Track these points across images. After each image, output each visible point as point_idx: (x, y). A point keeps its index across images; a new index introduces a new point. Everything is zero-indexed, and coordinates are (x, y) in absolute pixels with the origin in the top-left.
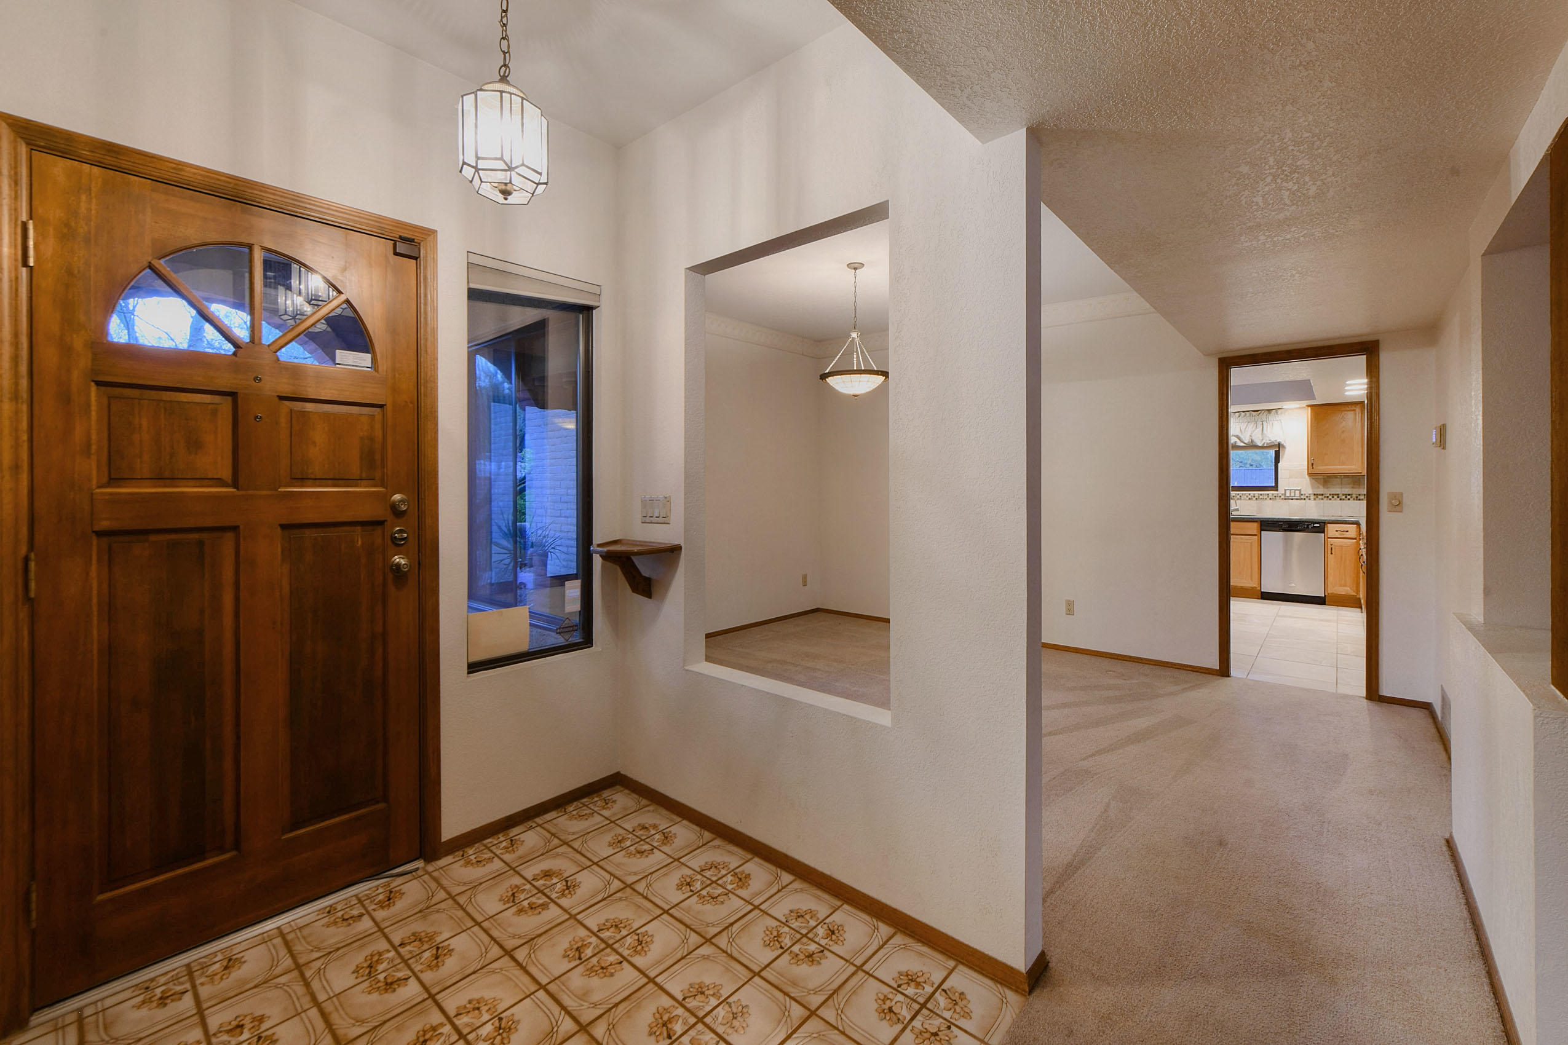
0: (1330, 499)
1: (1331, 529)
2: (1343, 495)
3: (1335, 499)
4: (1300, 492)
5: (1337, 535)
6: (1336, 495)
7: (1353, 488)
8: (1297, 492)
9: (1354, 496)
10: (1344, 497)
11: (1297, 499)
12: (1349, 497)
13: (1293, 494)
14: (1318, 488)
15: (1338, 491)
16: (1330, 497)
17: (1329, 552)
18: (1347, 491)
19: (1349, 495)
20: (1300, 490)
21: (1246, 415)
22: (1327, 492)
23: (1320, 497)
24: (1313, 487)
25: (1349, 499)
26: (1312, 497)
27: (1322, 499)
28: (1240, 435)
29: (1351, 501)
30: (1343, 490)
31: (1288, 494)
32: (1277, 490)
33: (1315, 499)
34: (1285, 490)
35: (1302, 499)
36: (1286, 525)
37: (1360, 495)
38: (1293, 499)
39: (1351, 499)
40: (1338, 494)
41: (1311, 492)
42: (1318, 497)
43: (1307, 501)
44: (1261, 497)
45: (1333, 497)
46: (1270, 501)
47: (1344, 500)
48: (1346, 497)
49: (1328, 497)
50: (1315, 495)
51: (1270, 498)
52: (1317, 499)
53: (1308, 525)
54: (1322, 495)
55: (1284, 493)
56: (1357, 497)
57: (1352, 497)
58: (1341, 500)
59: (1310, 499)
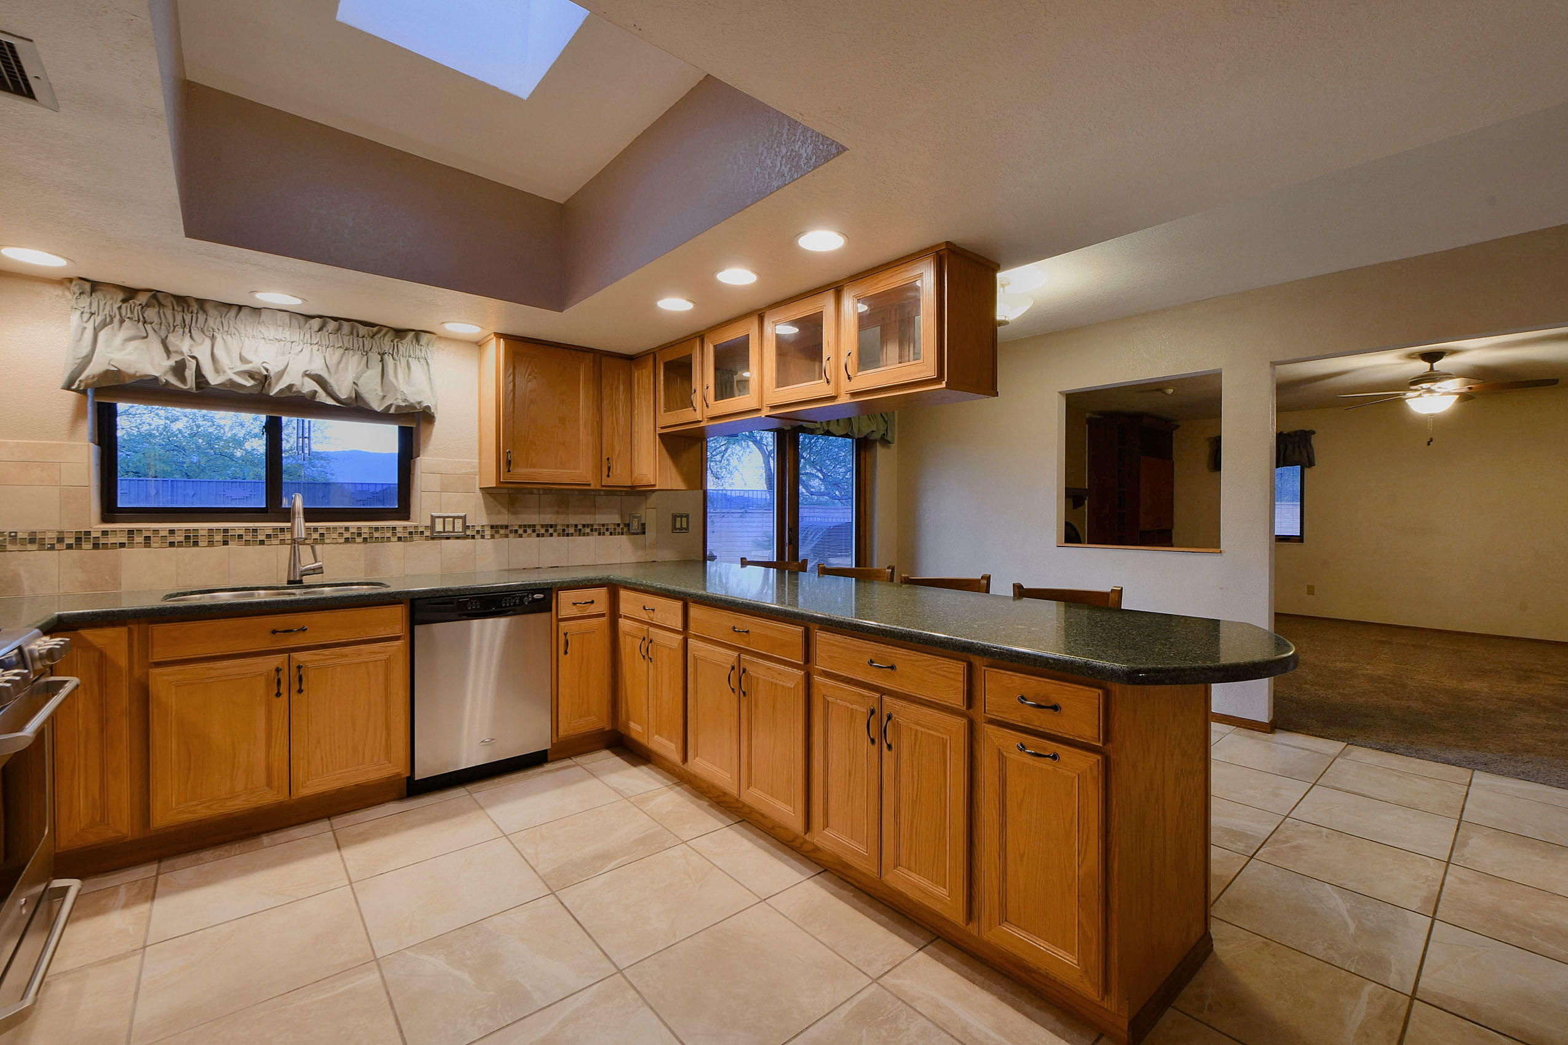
0: (521, 536)
1: (566, 598)
2: (542, 526)
3: (530, 536)
4: (464, 522)
5: (574, 612)
6: (529, 526)
7: (558, 513)
8: (459, 525)
9: (560, 528)
10: (543, 531)
11: (458, 538)
12: (551, 531)
13: (449, 528)
14: (499, 513)
15: (534, 519)
16: (521, 531)
17: (561, 652)
18: (548, 519)
19: (551, 526)
20: (464, 518)
21: (339, 329)
22: (514, 521)
23: (502, 532)
24: (489, 511)
25: (551, 535)
26: (488, 533)
27: (507, 536)
28: (325, 375)
29: (555, 538)
30: (542, 516)
31: (439, 527)
32: (407, 518)
33: (493, 537)
34: (433, 518)
35: (466, 537)
36: (476, 602)
37: (568, 526)
38: (448, 538)
39: (555, 534)
40: (534, 526)
41: (485, 522)
42: (497, 532)
43: (479, 541)
44: (376, 535)
45: (525, 531)
46: (395, 547)
47: (543, 535)
48: (547, 531)
49: (516, 531)
50: (492, 527)
51: (399, 535)
52: (497, 536)
53: (521, 598)
54: (506, 527)
55: (429, 524)
56: (564, 530)
57: (555, 531)
58: (538, 535)
59: (483, 537)
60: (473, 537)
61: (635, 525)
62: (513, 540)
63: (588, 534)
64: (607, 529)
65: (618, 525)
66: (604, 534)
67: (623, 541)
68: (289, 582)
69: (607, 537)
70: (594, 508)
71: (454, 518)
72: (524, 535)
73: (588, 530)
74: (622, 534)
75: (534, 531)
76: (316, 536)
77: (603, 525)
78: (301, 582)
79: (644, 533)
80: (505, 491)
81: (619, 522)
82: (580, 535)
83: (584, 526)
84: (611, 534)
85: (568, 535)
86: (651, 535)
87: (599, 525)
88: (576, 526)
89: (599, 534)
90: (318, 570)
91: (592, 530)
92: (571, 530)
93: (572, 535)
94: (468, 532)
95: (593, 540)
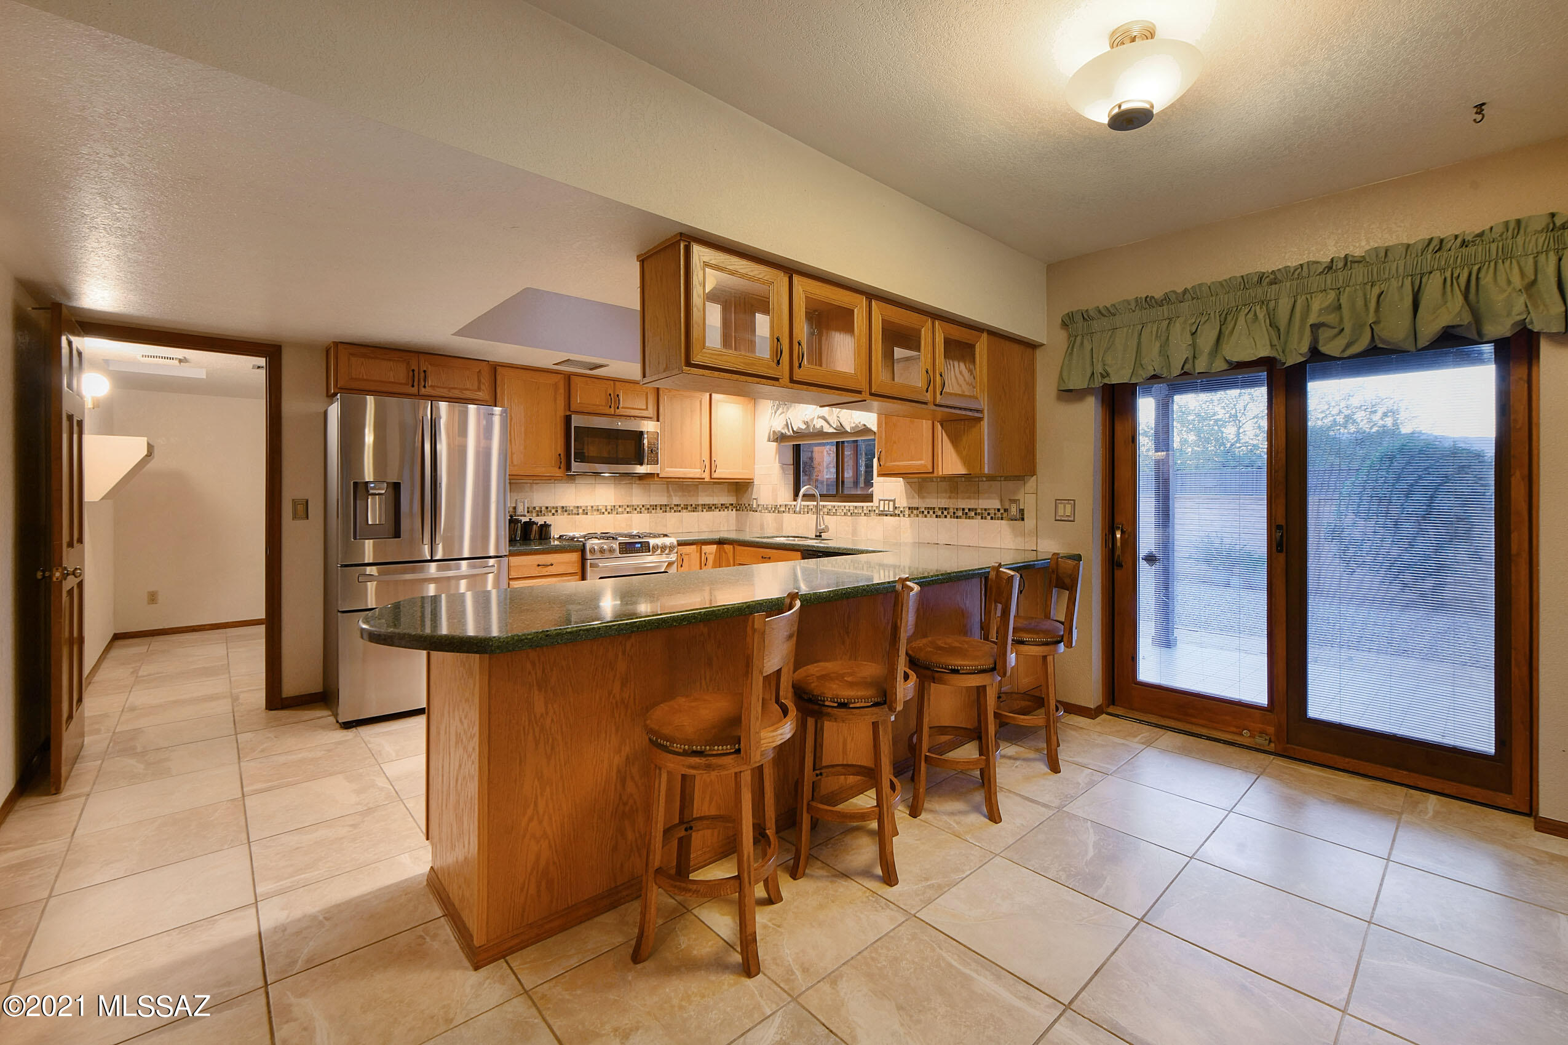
0: (926, 516)
2: (940, 509)
3: (932, 516)
4: (894, 504)
7: (950, 498)
8: (891, 504)
9: (951, 511)
10: (940, 513)
11: (891, 515)
12: (945, 513)
13: (886, 509)
14: (913, 497)
15: (933, 502)
16: (926, 513)
18: (943, 503)
19: (945, 509)
20: (894, 501)
22: (922, 504)
23: (915, 512)
24: (908, 497)
25: (946, 517)
26: (907, 512)
27: (917, 516)
29: (949, 519)
30: (939, 501)
31: (882, 508)
33: (909, 515)
34: (879, 500)
35: (895, 515)
37: (957, 509)
38: (886, 515)
39: (949, 516)
40: (934, 508)
41: (905, 505)
42: (912, 512)
43: (902, 518)
44: (856, 511)
45: (928, 512)
46: (863, 519)
47: (940, 517)
48: (942, 513)
49: (923, 512)
50: (909, 508)
51: (865, 512)
52: (912, 515)
54: (918, 508)
55: (878, 505)
56: (954, 513)
57: (948, 513)
58: (937, 516)
59: (904, 516)
60: (899, 515)
61: (1014, 510)
62: (921, 519)
63: (972, 518)
64: (989, 514)
65: (999, 510)
66: (986, 519)
67: (1003, 526)
68: (816, 536)
69: (989, 521)
70: (977, 494)
71: (889, 501)
72: (928, 516)
73: (973, 514)
74: (1002, 519)
75: (934, 512)
77: (985, 510)
78: (820, 536)
79: (1023, 519)
80: (916, 480)
81: (999, 507)
82: (966, 518)
83: (969, 510)
84: (992, 518)
85: (957, 517)
86: (1030, 522)
87: (981, 509)
88: (963, 509)
89: (982, 518)
90: (824, 530)
91: (976, 514)
92: (960, 513)
93: (961, 517)
94: (896, 512)
95: (977, 522)
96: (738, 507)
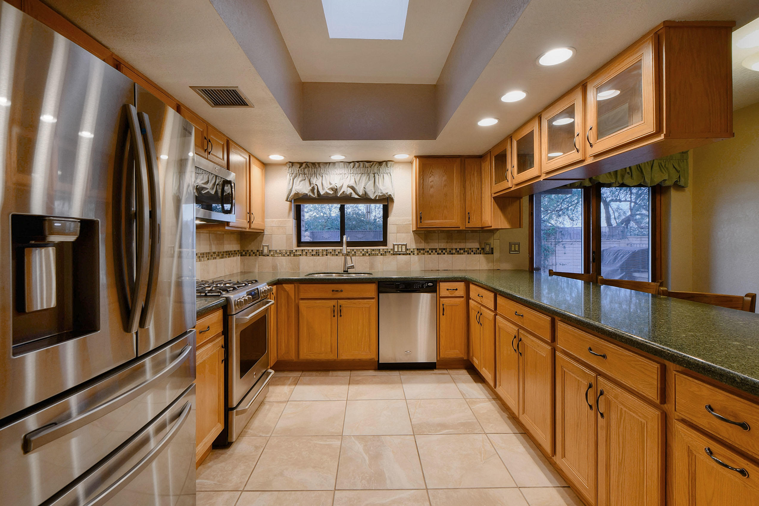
0: (430, 254)
1: (443, 286)
2: (440, 249)
3: (434, 254)
4: (406, 247)
5: (447, 294)
6: (434, 249)
7: (447, 242)
8: (404, 247)
9: (448, 250)
10: (440, 252)
11: (403, 254)
12: (444, 251)
13: (400, 250)
14: (421, 242)
15: (436, 245)
16: (430, 252)
17: (441, 314)
18: (443, 245)
19: (444, 249)
20: (406, 245)
21: (359, 166)
22: (427, 247)
23: (422, 252)
24: (416, 242)
25: (444, 254)
26: (416, 252)
27: (424, 254)
28: (355, 186)
29: (446, 255)
30: (440, 244)
31: (396, 250)
32: (386, 245)
33: (418, 254)
34: (394, 245)
35: (407, 254)
36: (403, 285)
37: (452, 249)
38: (400, 254)
39: (446, 253)
40: (436, 249)
41: (414, 247)
42: (420, 252)
43: (412, 256)
44: (373, 253)
45: (432, 252)
46: (380, 258)
47: (440, 254)
48: (442, 252)
49: (428, 252)
50: (418, 249)
51: (381, 253)
52: (420, 254)
53: (423, 284)
54: (424, 249)
55: (392, 248)
56: (450, 251)
57: (446, 251)
58: (438, 254)
59: (414, 254)
60: (410, 254)
61: (487, 249)
62: (427, 256)
63: (462, 254)
64: (472, 251)
65: (478, 249)
66: (470, 254)
67: (481, 257)
68: (344, 271)
69: (472, 255)
70: (465, 240)
71: (402, 245)
72: (432, 253)
73: (462, 251)
74: (480, 254)
75: (436, 252)
76: (353, 253)
77: (470, 249)
78: (347, 271)
79: (492, 253)
80: (423, 232)
81: (479, 247)
82: (458, 254)
83: (460, 249)
84: (474, 254)
85: (452, 254)
86: (496, 254)
87: (468, 249)
88: (456, 249)
89: (468, 254)
90: (352, 267)
91: (464, 251)
92: (454, 251)
93: (454, 254)
94: (408, 252)
95: (464, 256)
96: (243, 253)
